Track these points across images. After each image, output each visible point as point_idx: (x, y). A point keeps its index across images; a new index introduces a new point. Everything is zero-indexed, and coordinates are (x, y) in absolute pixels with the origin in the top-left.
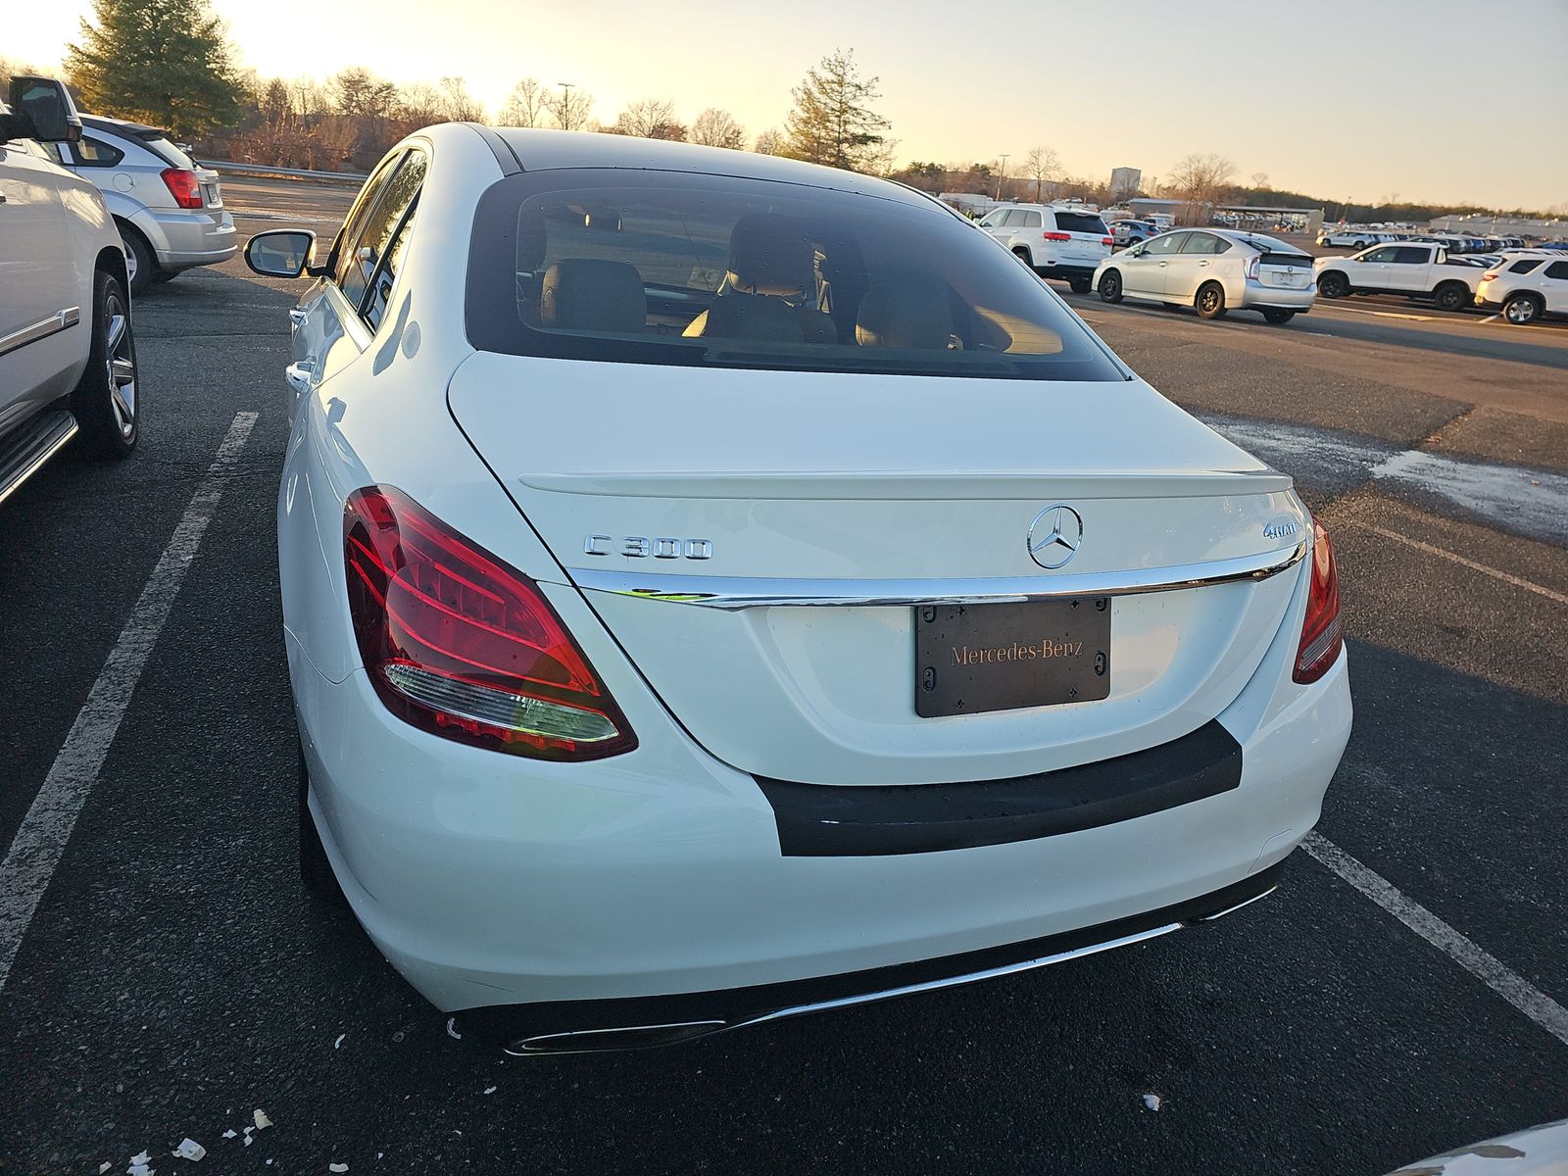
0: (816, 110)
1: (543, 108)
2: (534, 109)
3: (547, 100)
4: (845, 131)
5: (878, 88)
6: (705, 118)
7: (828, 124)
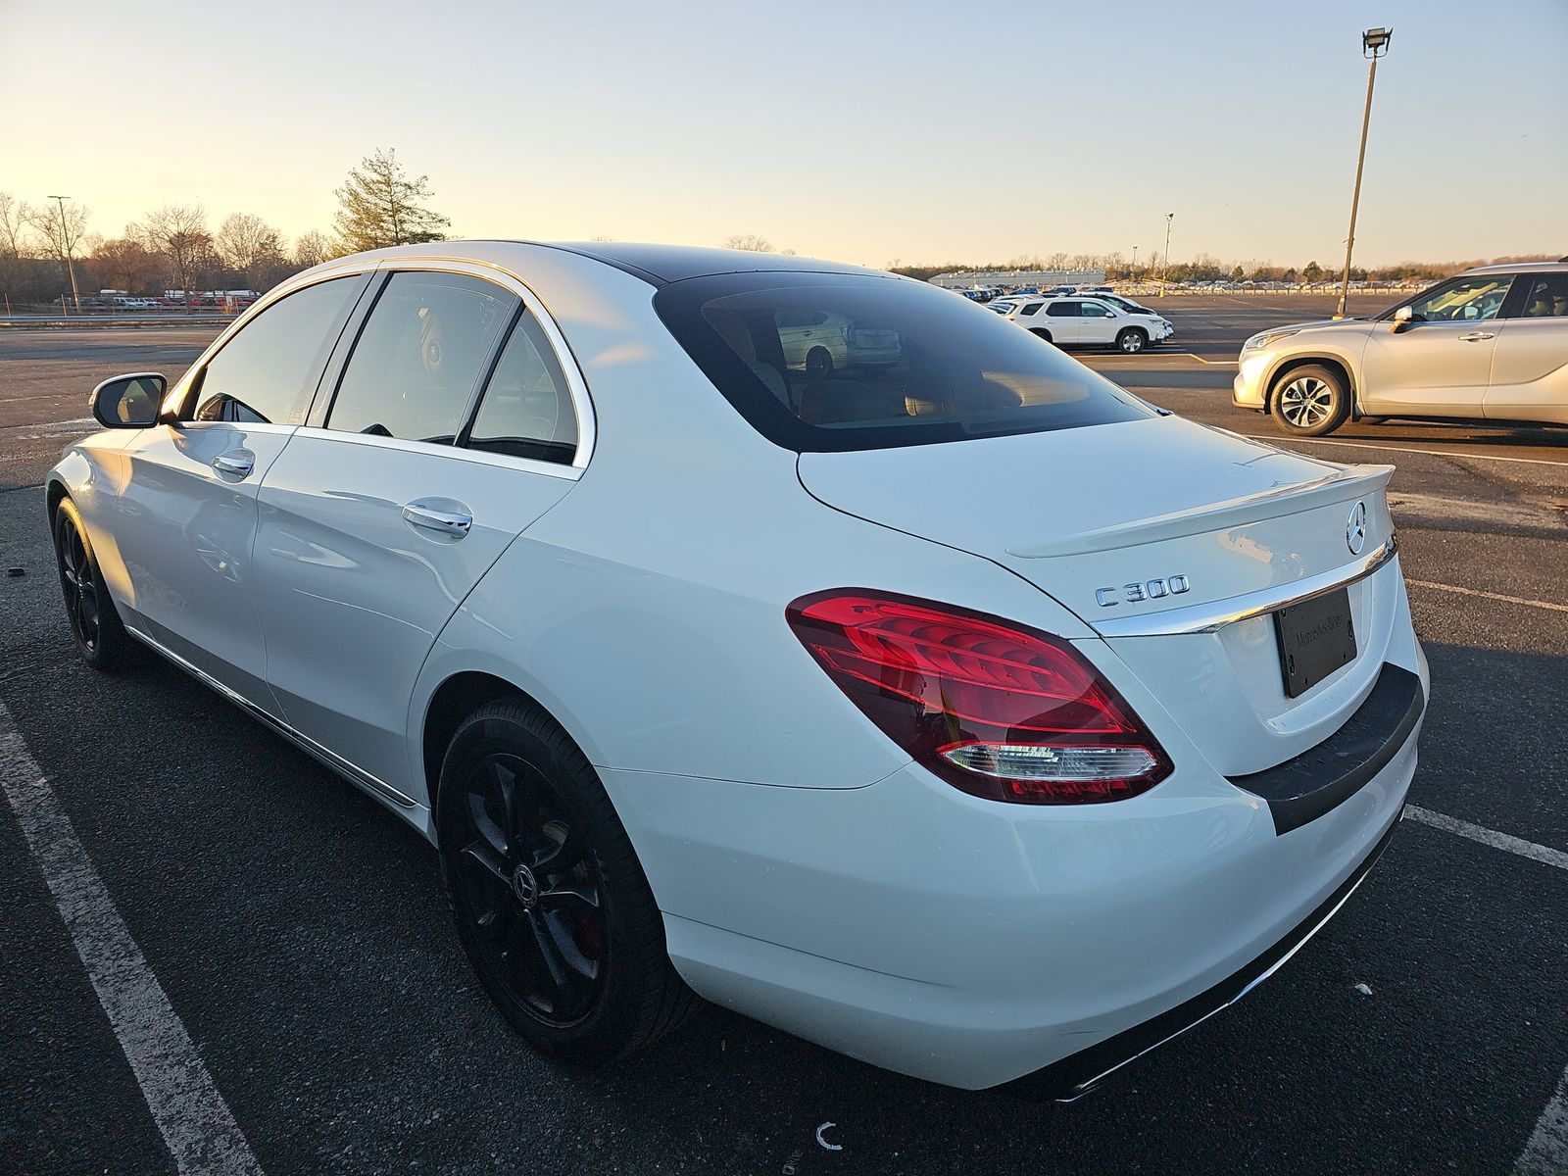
0: (367, 211)
1: (25, 226)
2: (13, 226)
3: (28, 214)
4: (402, 230)
5: (429, 187)
6: (232, 224)
7: (382, 224)
